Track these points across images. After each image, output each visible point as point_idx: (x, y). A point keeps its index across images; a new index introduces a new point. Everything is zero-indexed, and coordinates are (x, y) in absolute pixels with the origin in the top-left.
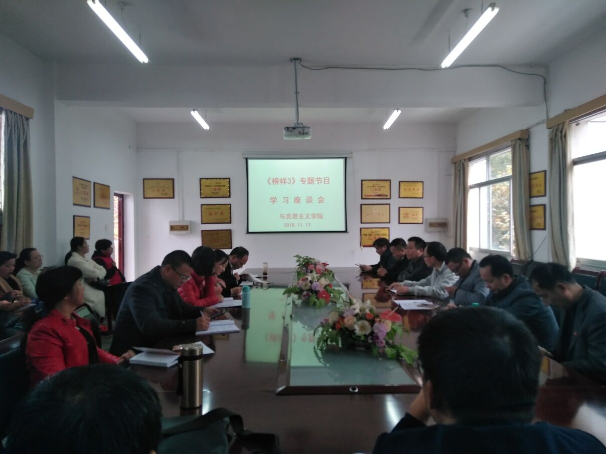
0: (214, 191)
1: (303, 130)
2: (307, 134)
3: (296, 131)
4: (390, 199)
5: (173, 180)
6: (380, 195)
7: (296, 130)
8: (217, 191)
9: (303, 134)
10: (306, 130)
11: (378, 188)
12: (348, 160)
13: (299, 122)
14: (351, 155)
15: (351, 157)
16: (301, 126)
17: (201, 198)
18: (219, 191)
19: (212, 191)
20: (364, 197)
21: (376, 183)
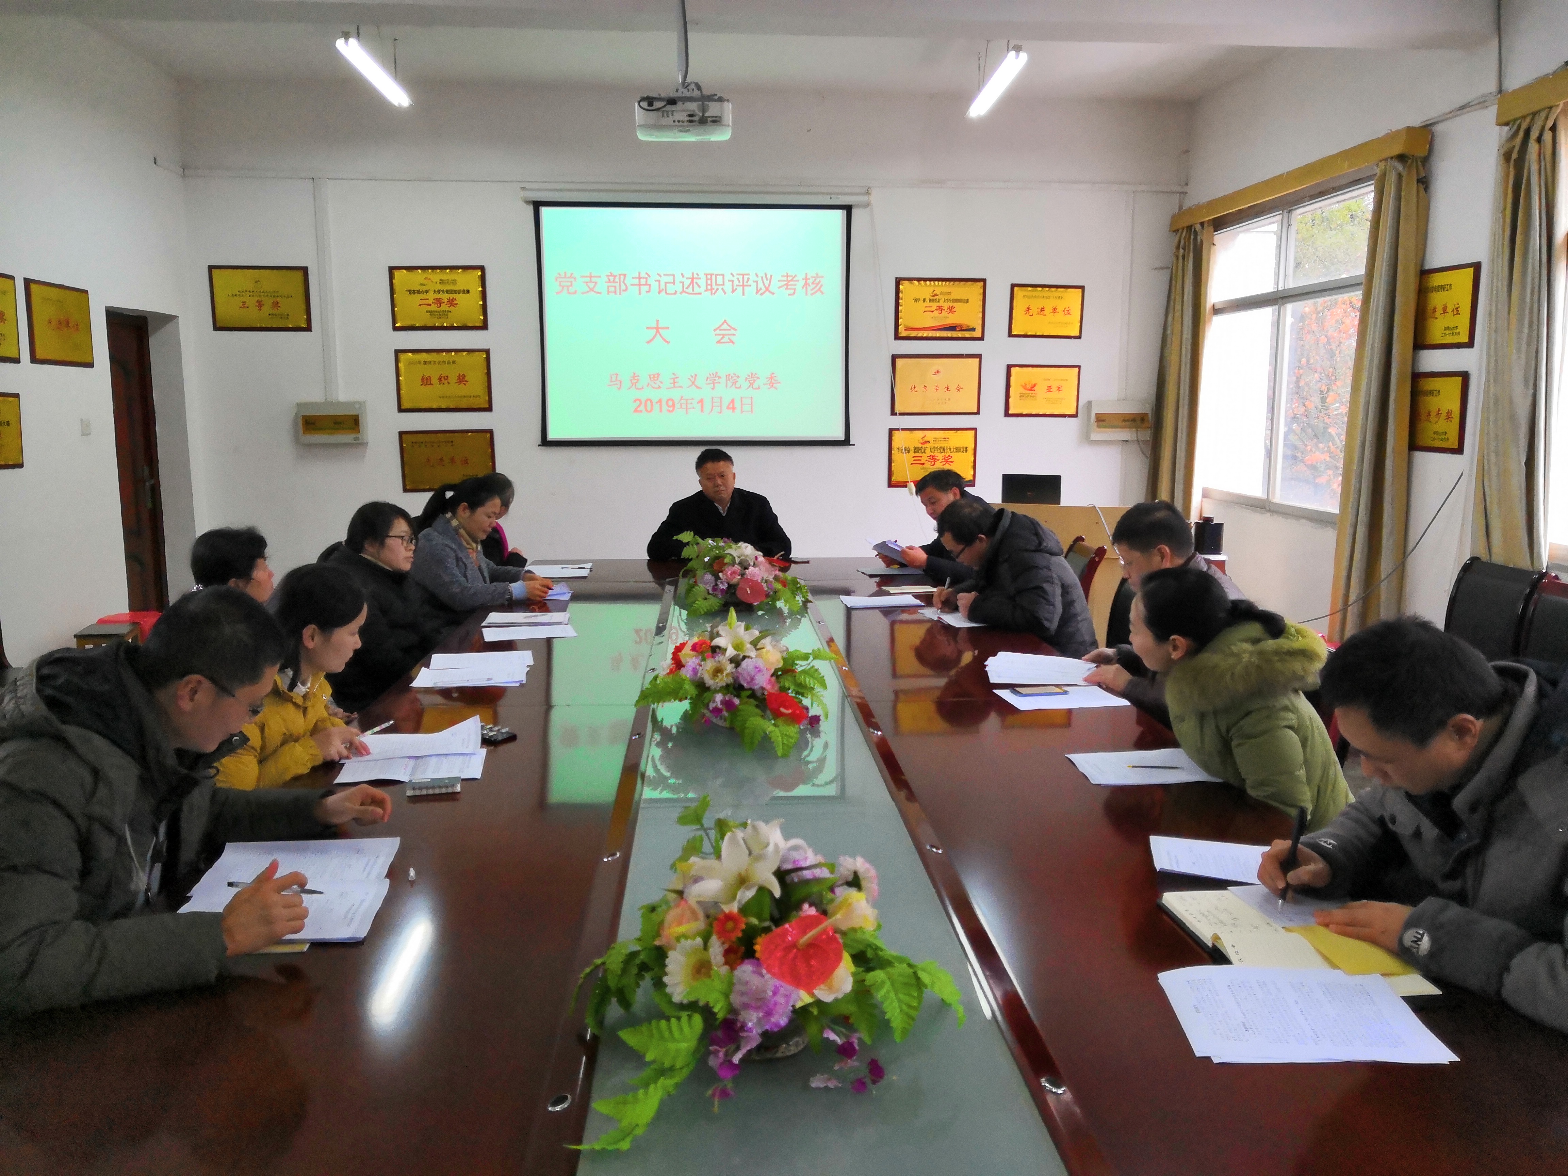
0: (434, 307)
1: (704, 109)
2: (717, 121)
3: (680, 113)
4: (982, 339)
7: (680, 105)
8: (444, 307)
9: (703, 121)
10: (713, 109)
12: (855, 212)
13: (688, 81)
14: (865, 198)
15: (867, 205)
16: (696, 93)
17: (395, 329)
18: (449, 309)
19: (430, 308)
20: (903, 333)
21: (940, 287)
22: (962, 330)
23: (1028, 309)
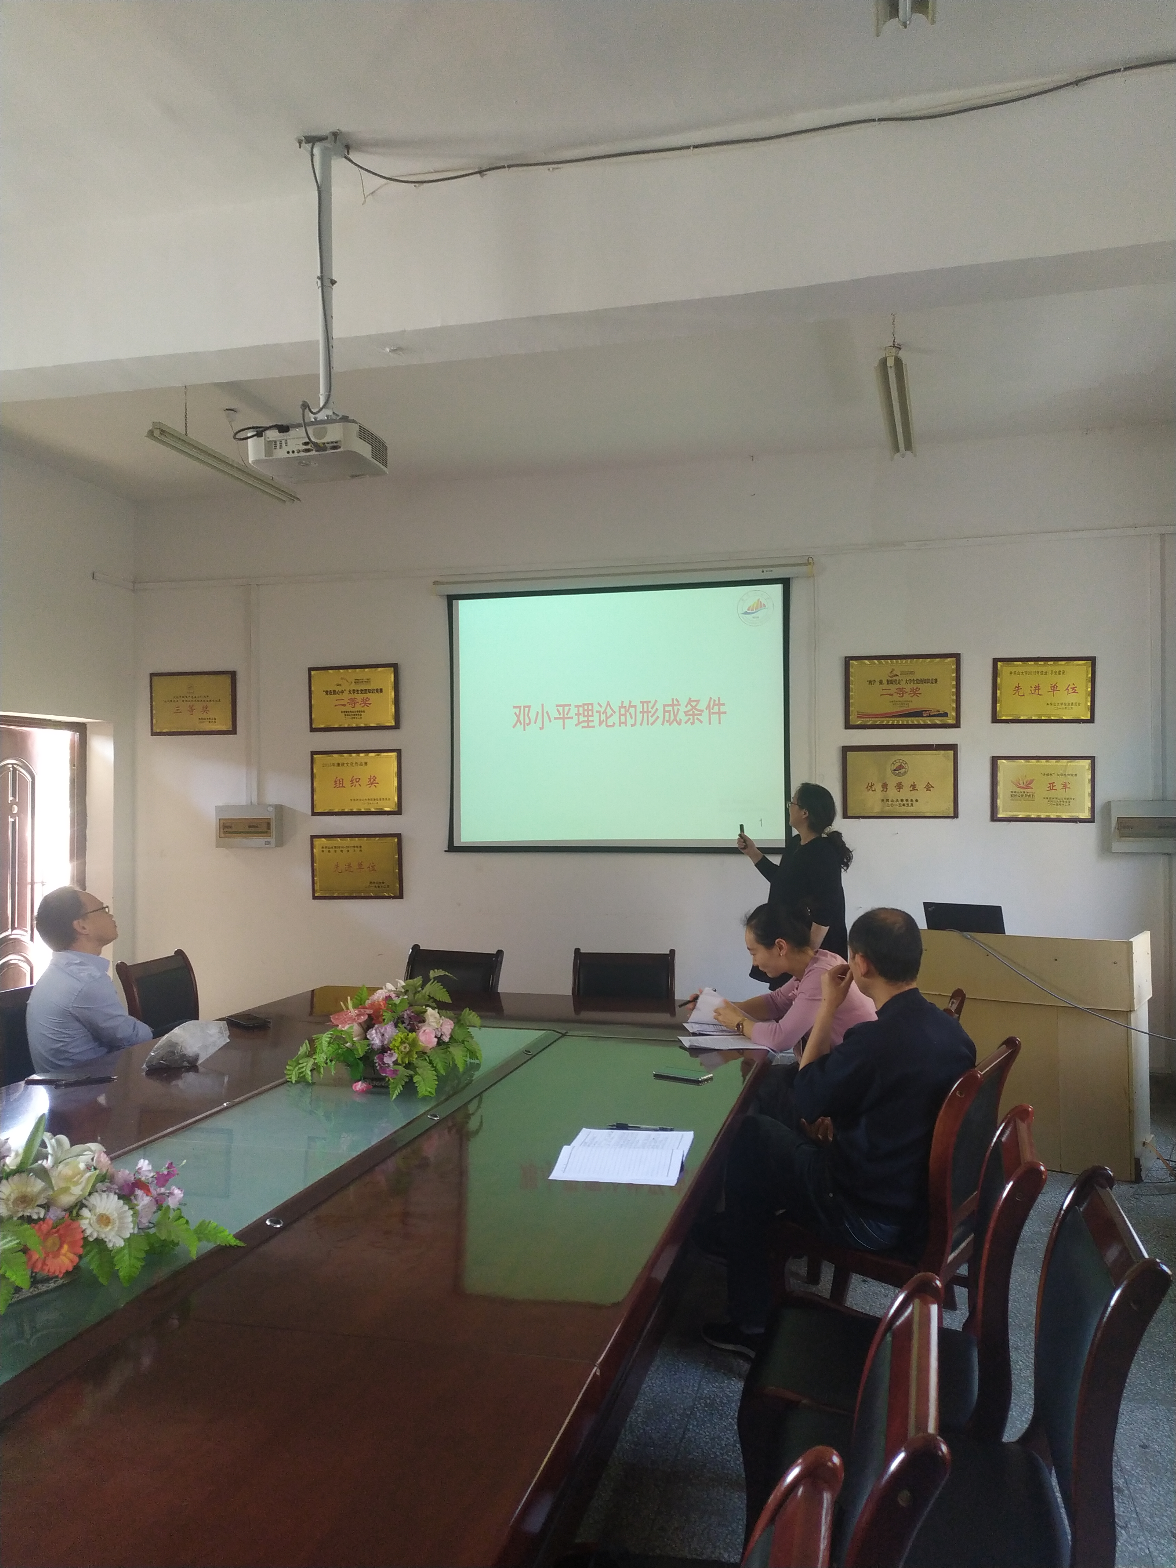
0: (348, 708)
4: (957, 725)
5: (233, 675)
6: (918, 714)
8: (358, 707)
11: (908, 687)
12: (795, 588)
14: (807, 569)
15: (809, 577)
17: (312, 730)
18: (363, 709)
19: (344, 709)
20: (855, 720)
21: (900, 666)
22: (930, 716)
23: (1018, 688)
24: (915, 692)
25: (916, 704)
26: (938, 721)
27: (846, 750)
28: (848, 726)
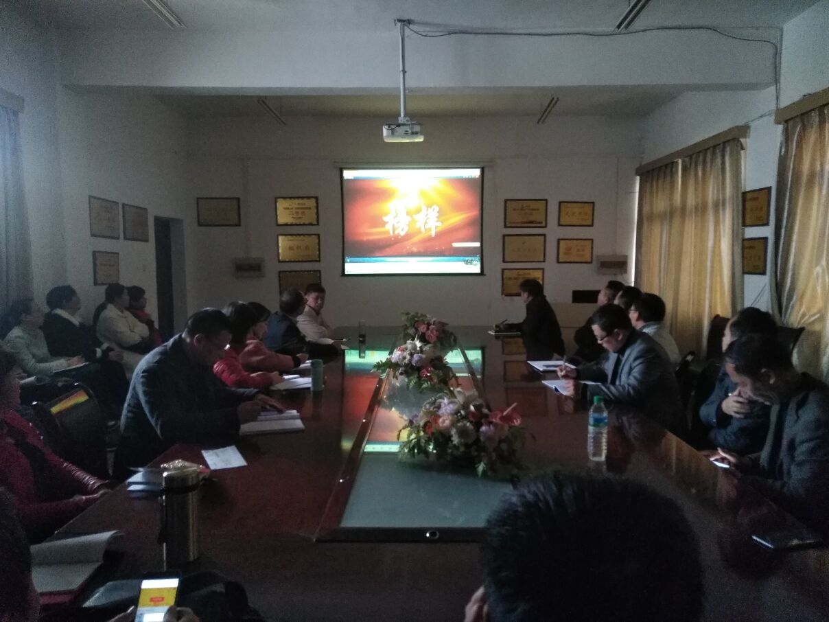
0: (295, 216)
4: (545, 227)
5: (238, 199)
6: (532, 222)
11: (528, 212)
12: (486, 170)
14: (491, 163)
15: (491, 167)
17: (278, 225)
18: (302, 216)
20: (508, 225)
21: (525, 204)
22: (536, 223)
23: (568, 213)
24: (531, 214)
25: (532, 218)
26: (539, 225)
27: (504, 236)
28: (506, 227)
